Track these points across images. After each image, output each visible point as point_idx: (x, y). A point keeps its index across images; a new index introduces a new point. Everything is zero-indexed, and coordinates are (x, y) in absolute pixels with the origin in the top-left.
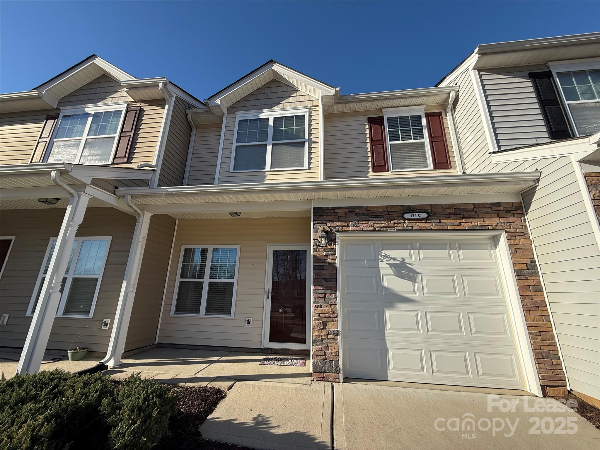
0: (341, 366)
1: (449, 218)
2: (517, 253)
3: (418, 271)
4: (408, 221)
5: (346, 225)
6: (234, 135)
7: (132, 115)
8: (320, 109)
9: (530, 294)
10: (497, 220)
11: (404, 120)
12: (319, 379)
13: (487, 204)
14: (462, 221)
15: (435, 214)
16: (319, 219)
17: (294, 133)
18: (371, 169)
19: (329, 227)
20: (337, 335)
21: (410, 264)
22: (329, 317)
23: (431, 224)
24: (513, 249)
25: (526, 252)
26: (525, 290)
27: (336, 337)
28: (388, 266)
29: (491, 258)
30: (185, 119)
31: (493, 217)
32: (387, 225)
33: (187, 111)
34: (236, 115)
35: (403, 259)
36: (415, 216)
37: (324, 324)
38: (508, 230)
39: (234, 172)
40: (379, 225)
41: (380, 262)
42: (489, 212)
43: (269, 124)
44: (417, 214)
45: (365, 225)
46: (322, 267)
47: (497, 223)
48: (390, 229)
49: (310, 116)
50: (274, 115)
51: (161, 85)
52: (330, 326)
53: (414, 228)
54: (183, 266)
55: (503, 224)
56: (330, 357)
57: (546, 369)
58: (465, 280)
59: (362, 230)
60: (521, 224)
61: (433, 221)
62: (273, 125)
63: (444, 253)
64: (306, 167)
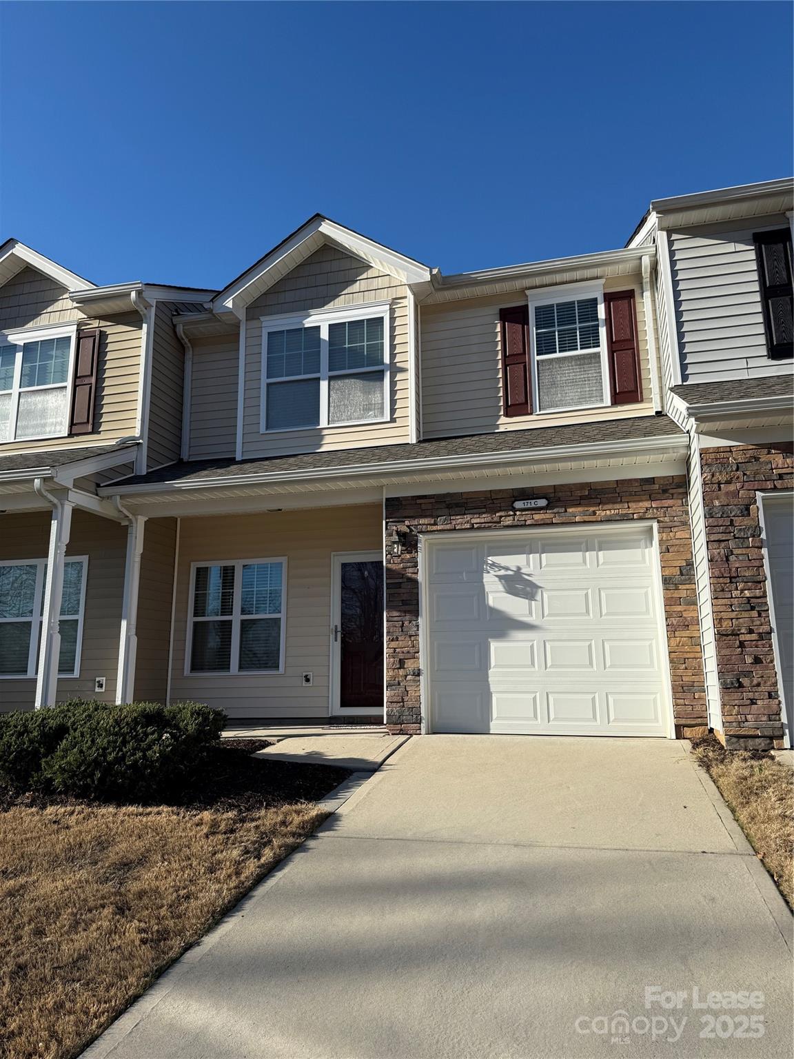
0: (423, 715)
1: (579, 505)
2: (669, 552)
3: (539, 585)
4: (520, 513)
5: (432, 522)
6: (262, 363)
7: (88, 344)
8: (410, 302)
9: (679, 608)
10: (647, 504)
11: (566, 310)
12: (395, 732)
13: (636, 480)
14: (597, 508)
15: (559, 500)
16: (393, 516)
17: (365, 353)
18: (502, 413)
19: (408, 526)
20: (419, 675)
21: (529, 575)
22: (408, 652)
23: (552, 516)
24: (664, 547)
25: (682, 550)
26: (673, 603)
27: (417, 678)
28: (497, 579)
29: (644, 560)
30: (172, 335)
31: (642, 501)
32: (489, 519)
33: (176, 320)
34: (262, 322)
35: (519, 568)
36: (529, 504)
37: (402, 663)
38: (661, 519)
39: (268, 432)
40: (478, 520)
41: (485, 574)
42: (637, 493)
43: (321, 337)
44: (533, 501)
45: (460, 521)
46: (399, 585)
47: (647, 510)
48: (496, 525)
49: (392, 319)
50: (328, 320)
51: (133, 294)
52: (410, 664)
53: (528, 522)
54: (197, 596)
55: (655, 511)
56: (410, 704)
57: (685, 705)
58: (603, 594)
59: (455, 529)
60: (681, 509)
61: (555, 510)
62: (327, 339)
63: (576, 556)
64: (387, 418)
